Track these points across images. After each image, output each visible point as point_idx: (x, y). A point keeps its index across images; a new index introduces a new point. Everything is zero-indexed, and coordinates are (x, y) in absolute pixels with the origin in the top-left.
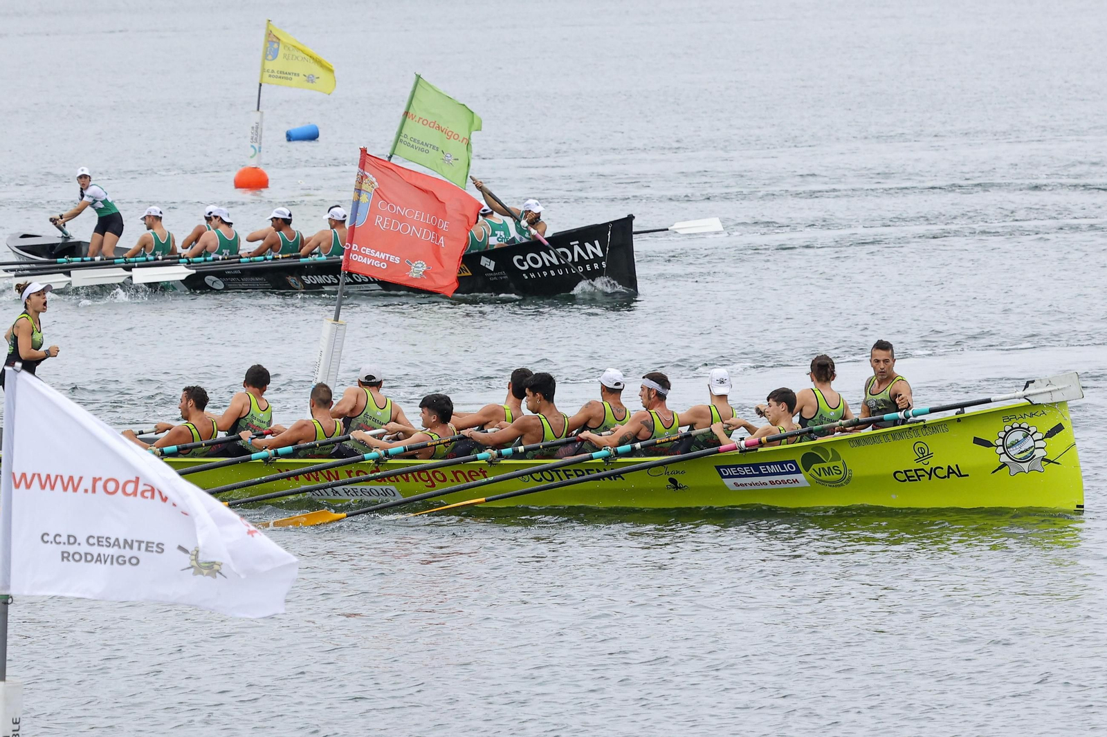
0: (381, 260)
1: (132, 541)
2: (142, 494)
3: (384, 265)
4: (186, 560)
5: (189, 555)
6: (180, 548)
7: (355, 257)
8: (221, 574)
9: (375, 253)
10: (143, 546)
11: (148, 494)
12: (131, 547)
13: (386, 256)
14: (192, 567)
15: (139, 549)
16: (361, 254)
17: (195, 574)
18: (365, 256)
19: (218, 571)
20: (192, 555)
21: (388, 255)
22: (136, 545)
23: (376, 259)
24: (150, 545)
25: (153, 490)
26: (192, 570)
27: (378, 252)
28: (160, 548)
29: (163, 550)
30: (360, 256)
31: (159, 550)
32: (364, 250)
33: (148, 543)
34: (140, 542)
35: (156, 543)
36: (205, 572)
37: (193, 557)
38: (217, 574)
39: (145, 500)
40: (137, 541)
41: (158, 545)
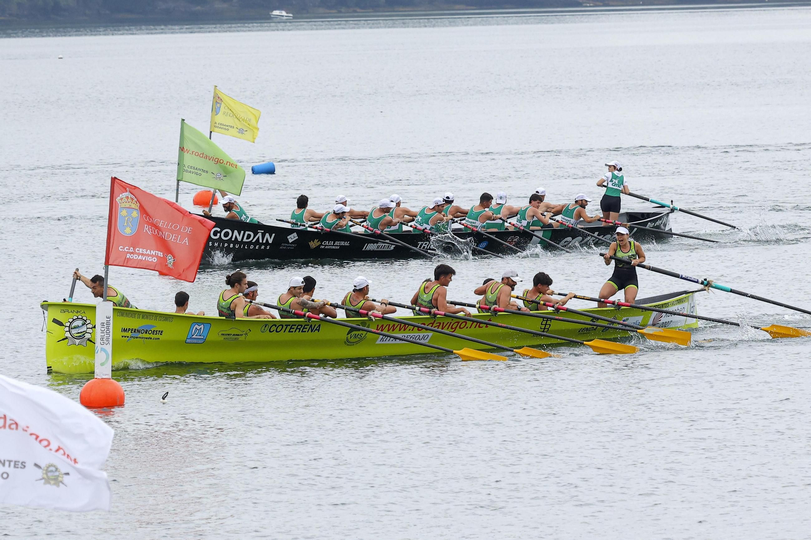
0: (152, 256)
1: (4, 461)
2: (10, 426)
3: (155, 260)
4: (39, 473)
5: (41, 470)
6: (36, 465)
7: (132, 256)
8: (63, 483)
9: (146, 251)
10: (12, 464)
11: (14, 426)
12: (4, 465)
13: (156, 253)
14: (43, 478)
15: (10, 466)
16: (137, 253)
17: (45, 484)
18: (139, 254)
19: (61, 482)
20: (44, 470)
21: (157, 252)
22: (7, 464)
23: (148, 255)
24: (17, 463)
25: (16, 424)
26: (43, 481)
27: (149, 251)
28: (23, 465)
29: (25, 466)
30: (135, 255)
31: (23, 467)
32: (138, 250)
33: (15, 462)
34: (10, 461)
35: (21, 462)
36: (52, 482)
37: (45, 472)
38: (61, 484)
39: (11, 431)
40: (8, 461)
41: (22, 463)
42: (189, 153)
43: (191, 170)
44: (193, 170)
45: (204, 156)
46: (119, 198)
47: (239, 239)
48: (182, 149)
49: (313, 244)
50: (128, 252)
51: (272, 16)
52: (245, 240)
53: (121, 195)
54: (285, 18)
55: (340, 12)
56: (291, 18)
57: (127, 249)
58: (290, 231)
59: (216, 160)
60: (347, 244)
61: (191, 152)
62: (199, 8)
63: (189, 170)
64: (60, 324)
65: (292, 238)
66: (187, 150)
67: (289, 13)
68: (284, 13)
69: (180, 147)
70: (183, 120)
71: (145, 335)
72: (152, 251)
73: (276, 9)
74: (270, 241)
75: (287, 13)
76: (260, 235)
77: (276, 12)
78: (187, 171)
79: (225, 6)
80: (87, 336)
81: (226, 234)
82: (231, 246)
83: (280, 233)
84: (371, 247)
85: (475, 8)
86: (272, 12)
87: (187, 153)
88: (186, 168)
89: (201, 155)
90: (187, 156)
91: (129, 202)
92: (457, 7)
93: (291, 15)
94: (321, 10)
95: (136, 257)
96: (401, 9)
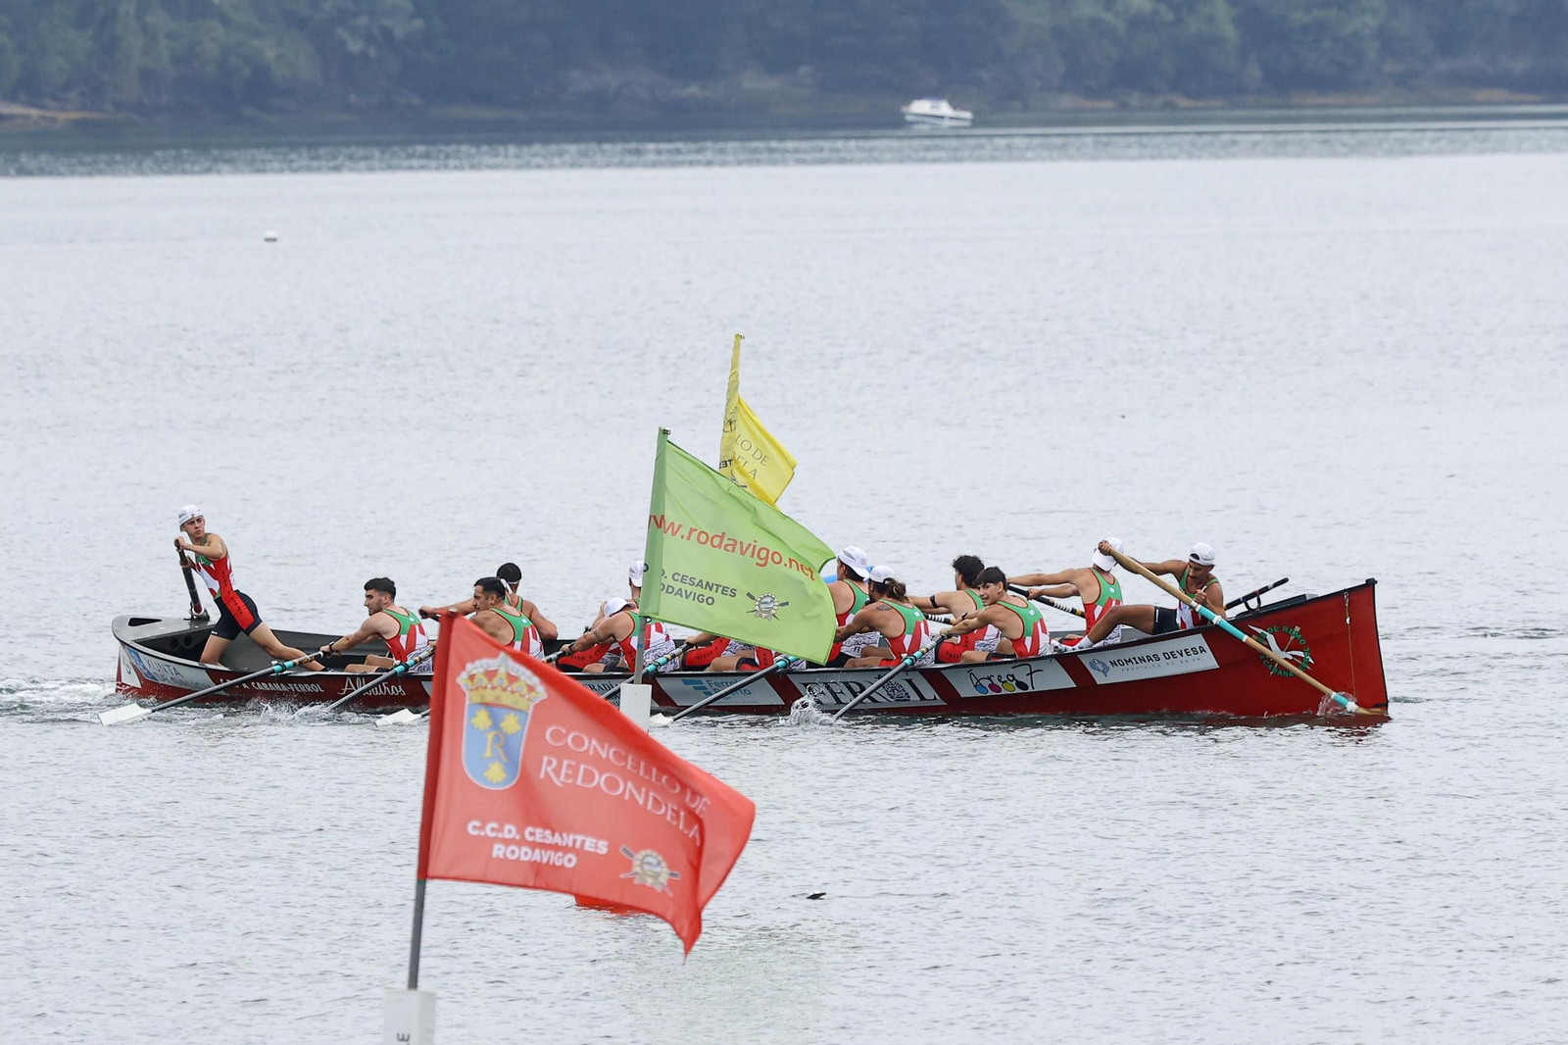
42: (678, 535)
43: (684, 587)
44: (689, 589)
45: (725, 542)
46: (464, 675)
48: (657, 521)
50: (495, 840)
51: (909, 118)
53: (469, 666)
54: (947, 123)
55: (1125, 106)
56: (967, 124)
57: (493, 829)
59: (763, 554)
61: (684, 531)
62: (693, 90)
63: (677, 586)
66: (673, 524)
67: (963, 109)
68: (944, 108)
69: (653, 517)
70: (665, 432)
72: (564, 835)
73: (920, 96)
75: (955, 108)
77: (921, 107)
78: (669, 590)
79: (773, 84)
85: (1531, 97)
86: (908, 102)
87: (674, 534)
88: (669, 581)
89: (716, 541)
90: (671, 544)
91: (493, 688)
92: (1483, 94)
93: (968, 115)
94: (1067, 101)
95: (526, 854)
96: (1320, 100)
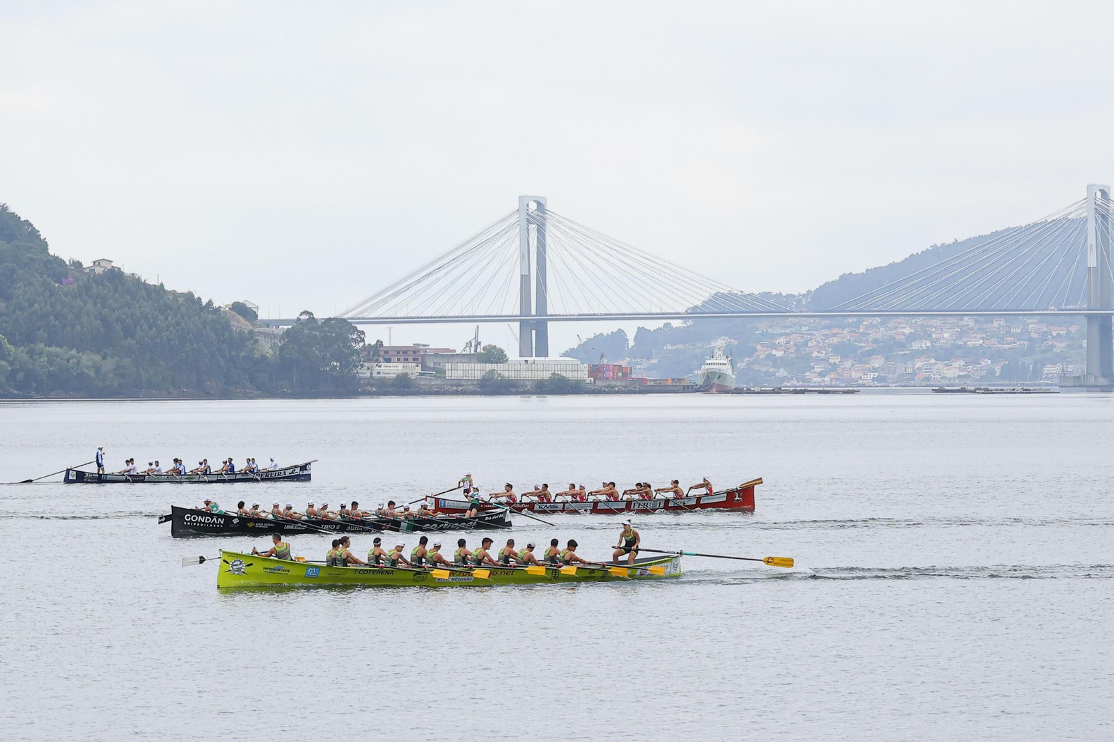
47: (203, 521)
49: (250, 525)
52: (206, 521)
58: (235, 517)
60: (273, 525)
64: (227, 563)
65: (236, 521)
71: (278, 572)
74: (222, 523)
76: (215, 519)
80: (242, 570)
81: (194, 518)
82: (198, 525)
83: (227, 518)
84: (288, 527)
